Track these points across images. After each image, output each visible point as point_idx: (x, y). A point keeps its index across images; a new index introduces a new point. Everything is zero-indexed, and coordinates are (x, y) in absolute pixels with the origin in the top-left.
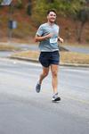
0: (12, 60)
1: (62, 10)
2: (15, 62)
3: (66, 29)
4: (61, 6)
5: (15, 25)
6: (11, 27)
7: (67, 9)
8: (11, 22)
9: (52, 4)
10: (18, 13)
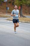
0: (7, 21)
1: (24, 3)
2: (8, 21)
3: (26, 10)
4: (24, 2)
5: (8, 8)
6: (7, 9)
7: (26, 3)
8: (7, 8)
9: (21, 1)
10: (9, 4)
